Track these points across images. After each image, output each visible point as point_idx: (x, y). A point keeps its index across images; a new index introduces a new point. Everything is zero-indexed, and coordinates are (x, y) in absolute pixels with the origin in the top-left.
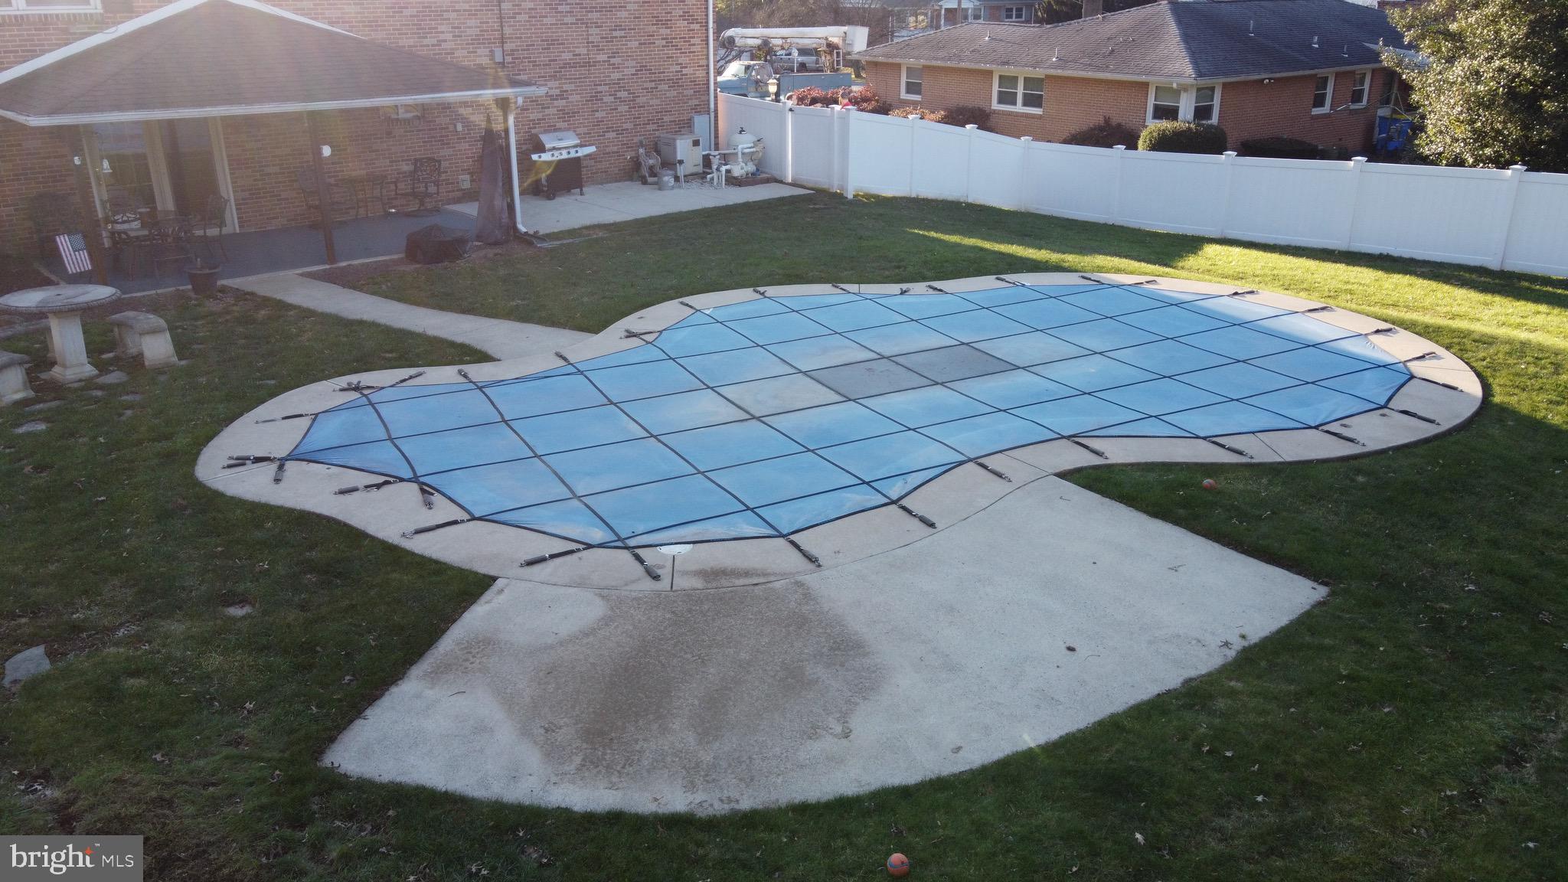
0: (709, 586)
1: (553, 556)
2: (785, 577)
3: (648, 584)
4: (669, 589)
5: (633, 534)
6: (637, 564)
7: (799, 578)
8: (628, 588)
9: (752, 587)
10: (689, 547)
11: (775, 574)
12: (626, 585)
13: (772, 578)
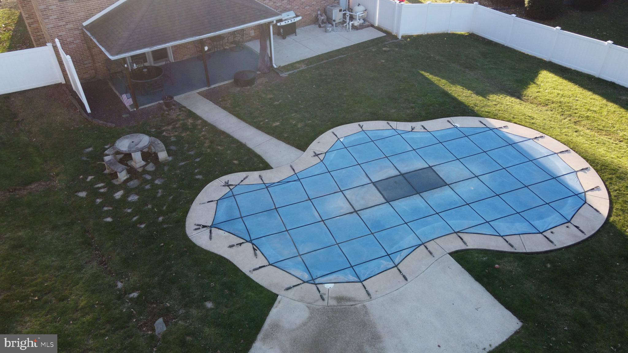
0: (339, 305)
1: (294, 286)
2: (360, 302)
3: (320, 303)
4: (327, 305)
5: (317, 277)
6: (317, 292)
7: (365, 303)
8: (315, 304)
9: (351, 307)
10: (333, 284)
11: (357, 301)
12: (315, 302)
13: (357, 303)
